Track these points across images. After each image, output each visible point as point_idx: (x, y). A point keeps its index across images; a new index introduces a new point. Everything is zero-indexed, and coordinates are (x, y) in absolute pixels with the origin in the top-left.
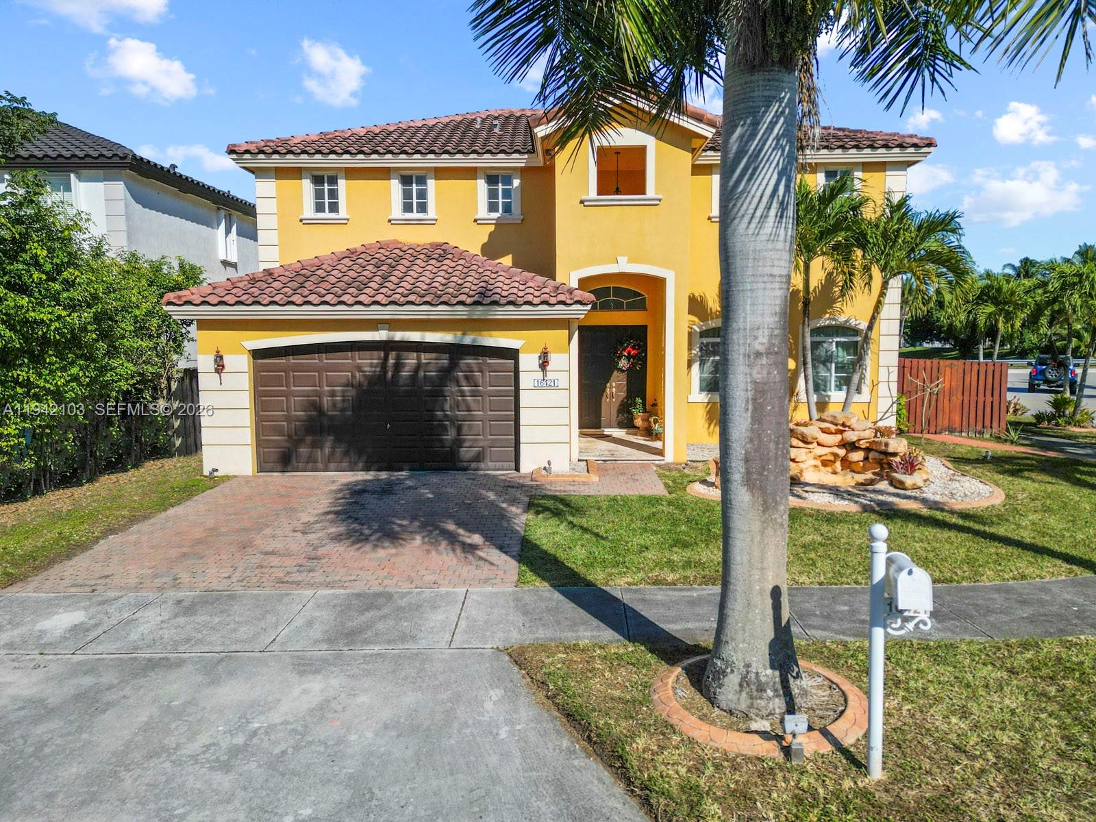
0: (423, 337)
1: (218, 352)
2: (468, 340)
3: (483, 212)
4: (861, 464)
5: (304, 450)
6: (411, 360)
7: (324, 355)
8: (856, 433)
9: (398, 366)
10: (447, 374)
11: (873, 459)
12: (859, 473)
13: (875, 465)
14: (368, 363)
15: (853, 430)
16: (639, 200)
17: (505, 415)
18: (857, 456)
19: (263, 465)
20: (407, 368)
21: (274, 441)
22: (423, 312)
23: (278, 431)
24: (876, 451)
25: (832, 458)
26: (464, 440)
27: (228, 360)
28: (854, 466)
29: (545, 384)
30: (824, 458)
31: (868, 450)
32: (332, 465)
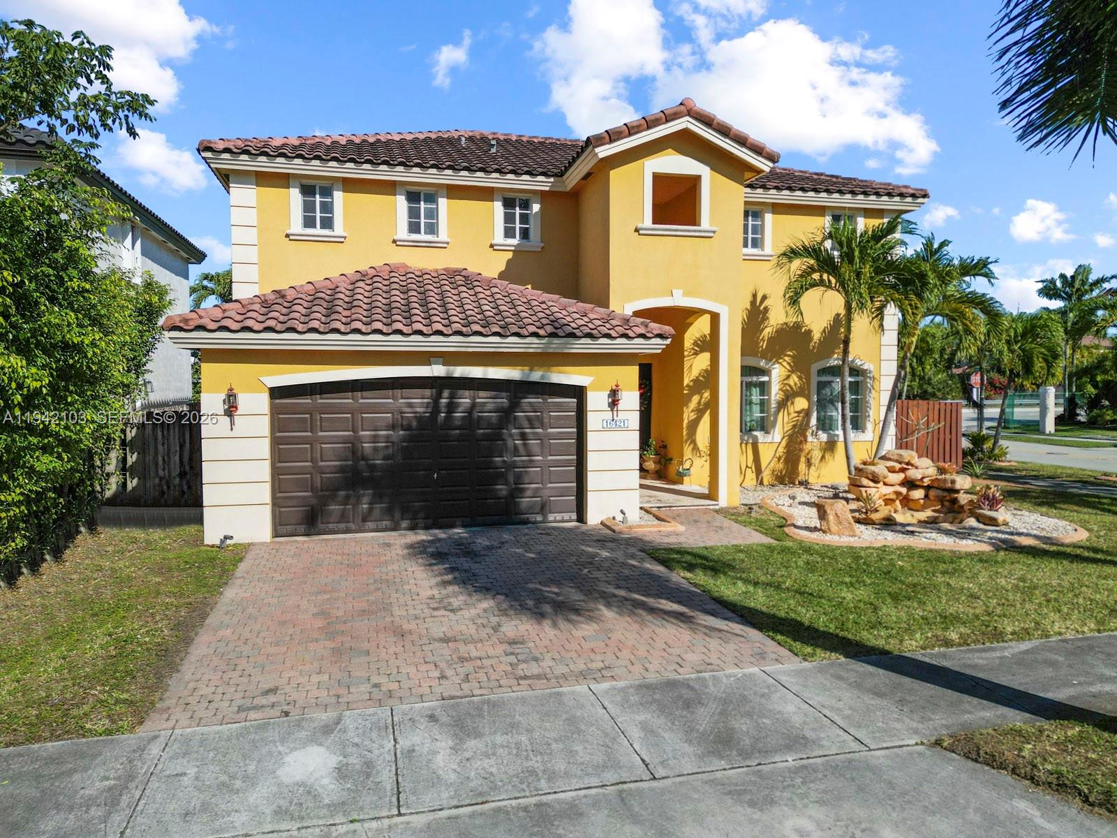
0: (485, 373)
1: (231, 390)
2: (536, 376)
3: (499, 237)
4: (922, 501)
5: (334, 508)
6: (465, 400)
7: (359, 394)
8: (920, 471)
9: (451, 407)
10: (507, 415)
11: (934, 496)
12: (917, 511)
13: (935, 503)
14: (419, 402)
15: (917, 468)
16: (695, 231)
17: (567, 460)
18: (918, 494)
19: (280, 527)
20: (460, 409)
21: (297, 497)
22: (492, 343)
23: (301, 485)
24: (938, 488)
25: (893, 497)
26: (523, 490)
27: (244, 400)
28: (911, 505)
29: (614, 426)
30: (887, 497)
31: (928, 488)
32: (370, 525)
